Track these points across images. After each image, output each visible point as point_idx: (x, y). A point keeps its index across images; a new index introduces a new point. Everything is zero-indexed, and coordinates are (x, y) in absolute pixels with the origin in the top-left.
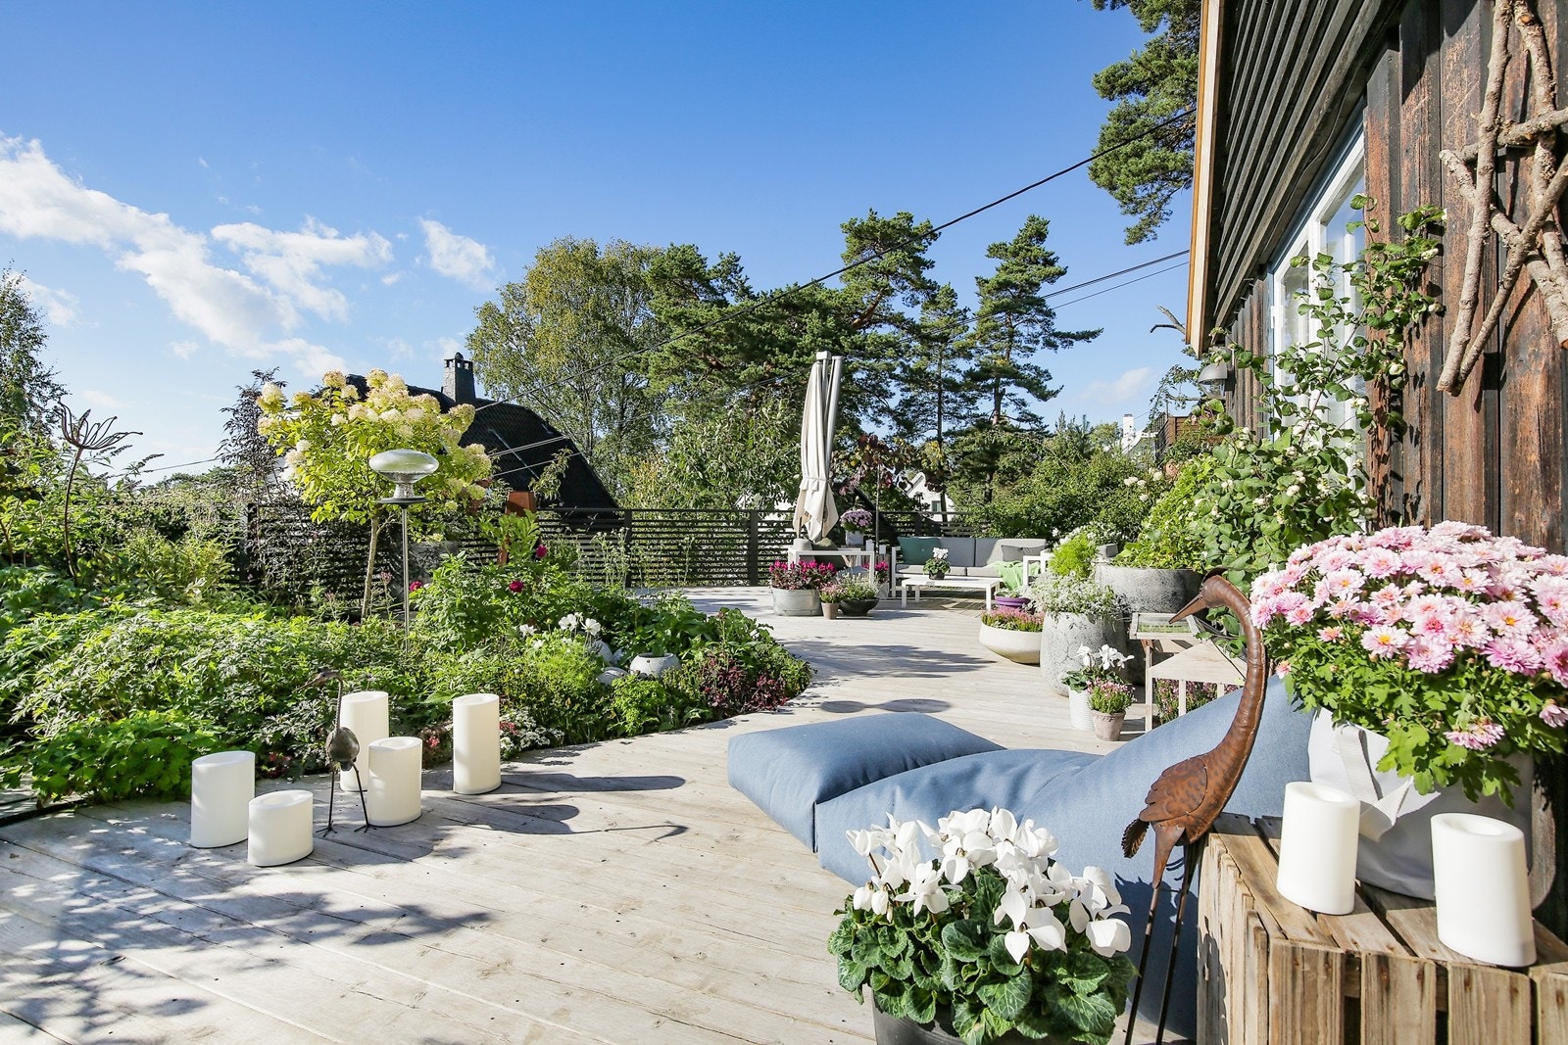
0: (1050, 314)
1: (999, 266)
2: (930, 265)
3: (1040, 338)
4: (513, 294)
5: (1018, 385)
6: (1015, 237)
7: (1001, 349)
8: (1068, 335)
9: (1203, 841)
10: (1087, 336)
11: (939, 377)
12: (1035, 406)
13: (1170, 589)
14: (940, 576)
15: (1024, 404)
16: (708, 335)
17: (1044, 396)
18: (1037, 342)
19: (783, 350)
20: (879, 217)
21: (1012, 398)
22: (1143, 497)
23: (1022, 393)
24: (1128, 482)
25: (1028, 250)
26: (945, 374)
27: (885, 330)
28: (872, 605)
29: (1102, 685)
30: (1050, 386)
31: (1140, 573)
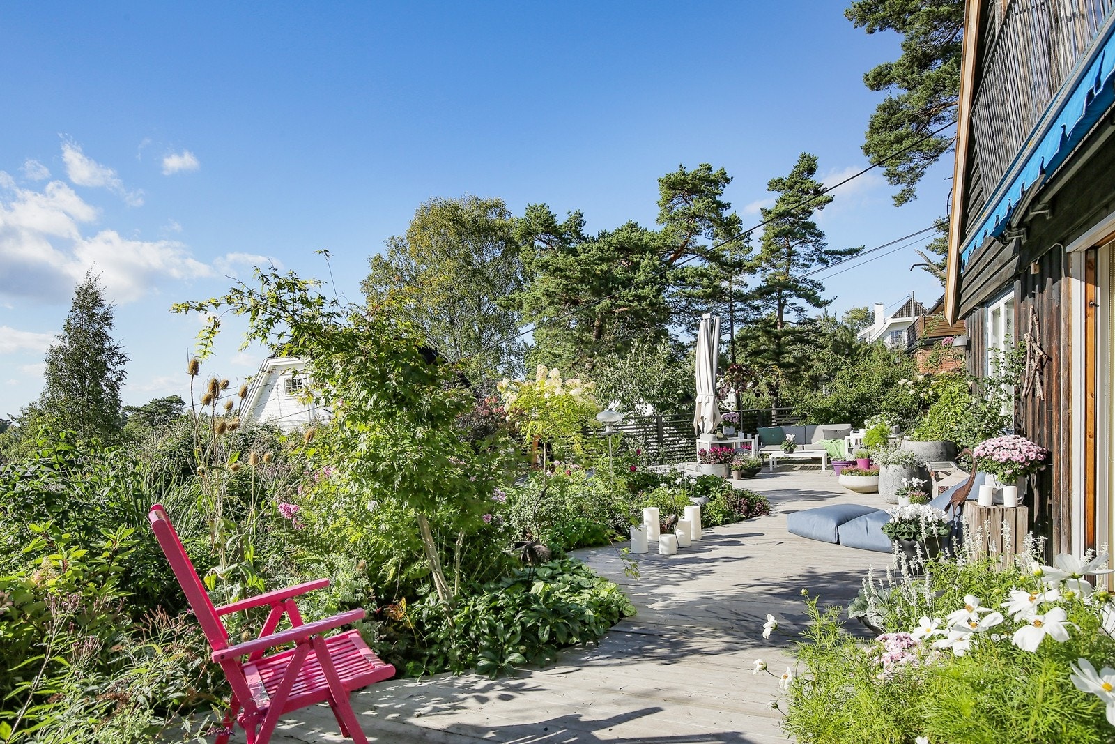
0: (820, 235)
1: (778, 198)
2: (728, 206)
3: (815, 257)
4: (397, 247)
5: (799, 296)
6: (791, 172)
7: (781, 266)
8: (836, 252)
9: (964, 503)
10: (852, 252)
11: (731, 292)
12: (812, 312)
13: (940, 451)
14: (791, 451)
15: (803, 310)
16: (567, 278)
17: (818, 304)
18: (813, 260)
19: (624, 287)
20: (687, 171)
21: (793, 306)
22: (911, 392)
23: (802, 302)
24: (901, 383)
25: (802, 183)
26: (735, 288)
27: (695, 263)
28: (758, 471)
29: (915, 493)
30: (823, 296)
31: (925, 444)
